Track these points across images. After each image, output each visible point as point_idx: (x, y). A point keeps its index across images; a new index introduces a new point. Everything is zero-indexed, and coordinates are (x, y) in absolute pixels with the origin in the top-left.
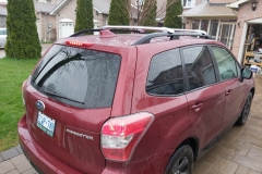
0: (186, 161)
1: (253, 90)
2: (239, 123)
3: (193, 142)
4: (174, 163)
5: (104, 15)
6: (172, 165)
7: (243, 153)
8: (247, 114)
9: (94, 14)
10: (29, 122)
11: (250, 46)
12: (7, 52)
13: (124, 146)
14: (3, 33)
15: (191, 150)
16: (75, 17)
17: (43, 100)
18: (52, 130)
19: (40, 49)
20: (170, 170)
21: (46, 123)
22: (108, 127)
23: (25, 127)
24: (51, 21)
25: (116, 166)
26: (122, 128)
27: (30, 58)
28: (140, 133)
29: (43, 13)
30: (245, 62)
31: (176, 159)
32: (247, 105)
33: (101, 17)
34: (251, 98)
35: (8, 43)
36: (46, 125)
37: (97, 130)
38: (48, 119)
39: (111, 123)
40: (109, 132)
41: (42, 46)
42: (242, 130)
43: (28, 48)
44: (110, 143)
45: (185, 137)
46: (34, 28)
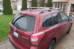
0: (53, 44)
1: (72, 24)
2: (68, 33)
3: (55, 39)
4: (50, 44)
5: (30, 2)
6: (49, 45)
7: (69, 41)
8: (70, 30)
9: (27, 1)
10: (11, 34)
11: (72, 10)
12: (3, 13)
13: (37, 41)
14: (2, 7)
15: (54, 41)
16: (22, 2)
17: (15, 29)
18: (18, 36)
19: (12, 12)
20: (49, 46)
21: (16, 34)
22: (32, 36)
23: (10, 35)
24: (15, 3)
25: (35, 46)
26: (36, 36)
27: (10, 14)
28: (41, 37)
29: (13, 1)
30: (70, 15)
31: (50, 43)
32: (70, 28)
33: (29, 2)
34: (71, 26)
35: (3, 10)
36: (16, 35)
37: (30, 37)
38: (16, 33)
39: (33, 35)
40: (33, 37)
41: (13, 11)
42: (69, 35)
43: (9, 11)
44: (33, 40)
45: (53, 38)
46: (11, 6)
